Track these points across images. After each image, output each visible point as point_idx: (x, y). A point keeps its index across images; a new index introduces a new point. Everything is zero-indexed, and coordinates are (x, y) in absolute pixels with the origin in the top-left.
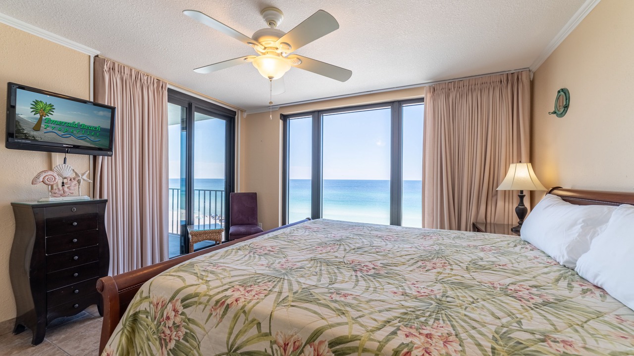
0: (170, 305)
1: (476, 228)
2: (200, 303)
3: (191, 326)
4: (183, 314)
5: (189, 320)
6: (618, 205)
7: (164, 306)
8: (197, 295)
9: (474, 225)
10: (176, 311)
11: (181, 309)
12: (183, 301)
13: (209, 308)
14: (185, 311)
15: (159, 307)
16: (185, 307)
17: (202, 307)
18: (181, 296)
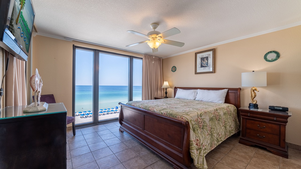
0: (198, 119)
1: (156, 98)
2: (203, 114)
3: (204, 120)
4: (202, 119)
5: (203, 119)
6: (197, 89)
7: (198, 120)
8: (201, 113)
9: (155, 98)
10: (200, 119)
11: (201, 118)
12: (200, 116)
13: (204, 114)
14: (202, 118)
15: (197, 121)
16: (201, 117)
17: (203, 115)
18: (199, 116)
